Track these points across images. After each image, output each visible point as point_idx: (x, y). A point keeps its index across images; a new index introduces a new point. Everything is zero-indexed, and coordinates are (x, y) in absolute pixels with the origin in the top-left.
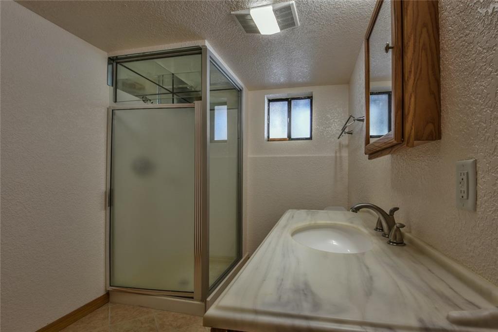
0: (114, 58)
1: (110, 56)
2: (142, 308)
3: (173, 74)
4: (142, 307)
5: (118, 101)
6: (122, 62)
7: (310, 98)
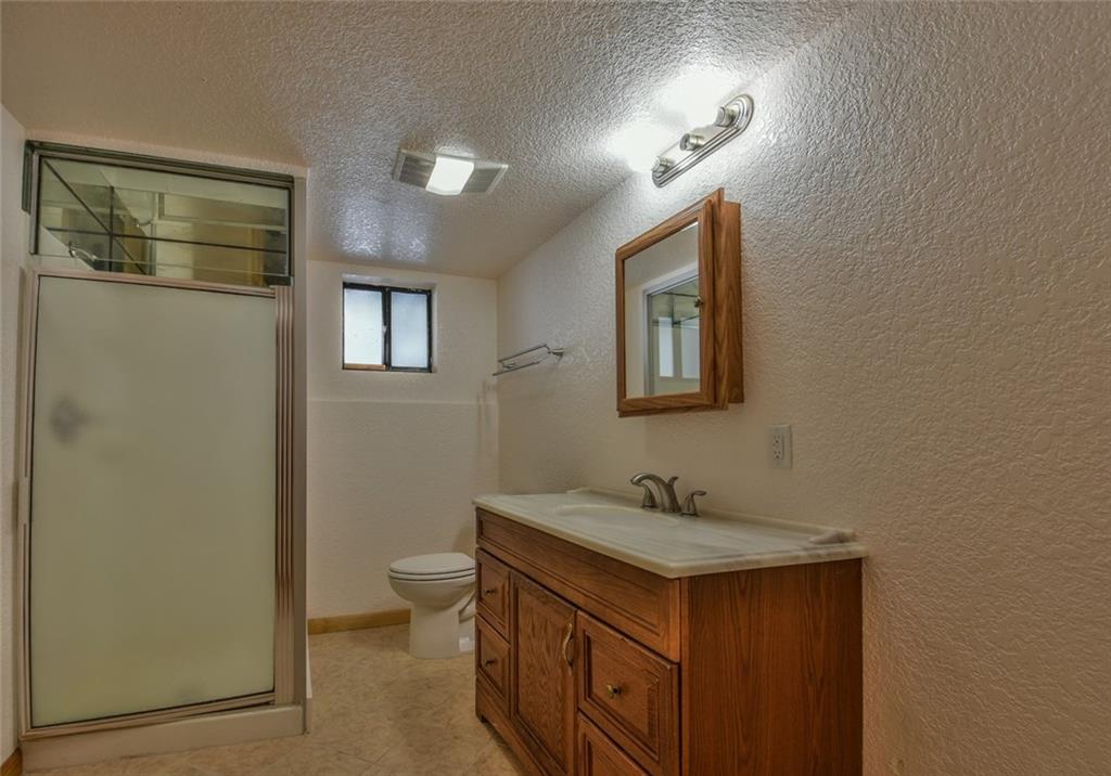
0: (36, 144)
1: (31, 139)
2: (134, 760)
3: (112, 188)
4: (131, 757)
5: (41, 251)
6: (48, 157)
7: (428, 294)
